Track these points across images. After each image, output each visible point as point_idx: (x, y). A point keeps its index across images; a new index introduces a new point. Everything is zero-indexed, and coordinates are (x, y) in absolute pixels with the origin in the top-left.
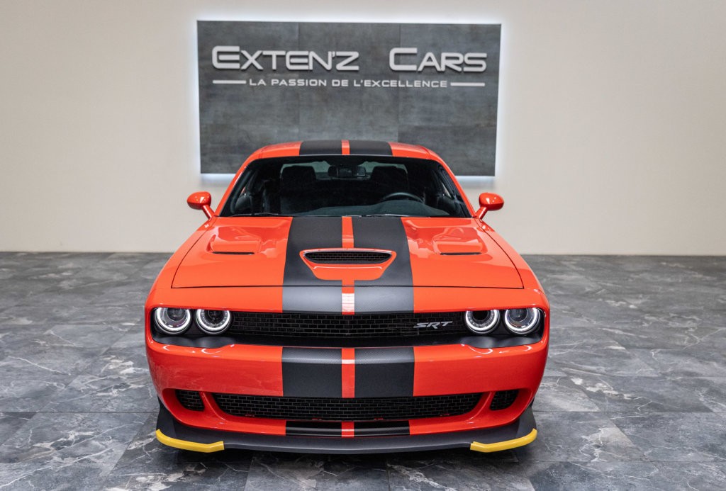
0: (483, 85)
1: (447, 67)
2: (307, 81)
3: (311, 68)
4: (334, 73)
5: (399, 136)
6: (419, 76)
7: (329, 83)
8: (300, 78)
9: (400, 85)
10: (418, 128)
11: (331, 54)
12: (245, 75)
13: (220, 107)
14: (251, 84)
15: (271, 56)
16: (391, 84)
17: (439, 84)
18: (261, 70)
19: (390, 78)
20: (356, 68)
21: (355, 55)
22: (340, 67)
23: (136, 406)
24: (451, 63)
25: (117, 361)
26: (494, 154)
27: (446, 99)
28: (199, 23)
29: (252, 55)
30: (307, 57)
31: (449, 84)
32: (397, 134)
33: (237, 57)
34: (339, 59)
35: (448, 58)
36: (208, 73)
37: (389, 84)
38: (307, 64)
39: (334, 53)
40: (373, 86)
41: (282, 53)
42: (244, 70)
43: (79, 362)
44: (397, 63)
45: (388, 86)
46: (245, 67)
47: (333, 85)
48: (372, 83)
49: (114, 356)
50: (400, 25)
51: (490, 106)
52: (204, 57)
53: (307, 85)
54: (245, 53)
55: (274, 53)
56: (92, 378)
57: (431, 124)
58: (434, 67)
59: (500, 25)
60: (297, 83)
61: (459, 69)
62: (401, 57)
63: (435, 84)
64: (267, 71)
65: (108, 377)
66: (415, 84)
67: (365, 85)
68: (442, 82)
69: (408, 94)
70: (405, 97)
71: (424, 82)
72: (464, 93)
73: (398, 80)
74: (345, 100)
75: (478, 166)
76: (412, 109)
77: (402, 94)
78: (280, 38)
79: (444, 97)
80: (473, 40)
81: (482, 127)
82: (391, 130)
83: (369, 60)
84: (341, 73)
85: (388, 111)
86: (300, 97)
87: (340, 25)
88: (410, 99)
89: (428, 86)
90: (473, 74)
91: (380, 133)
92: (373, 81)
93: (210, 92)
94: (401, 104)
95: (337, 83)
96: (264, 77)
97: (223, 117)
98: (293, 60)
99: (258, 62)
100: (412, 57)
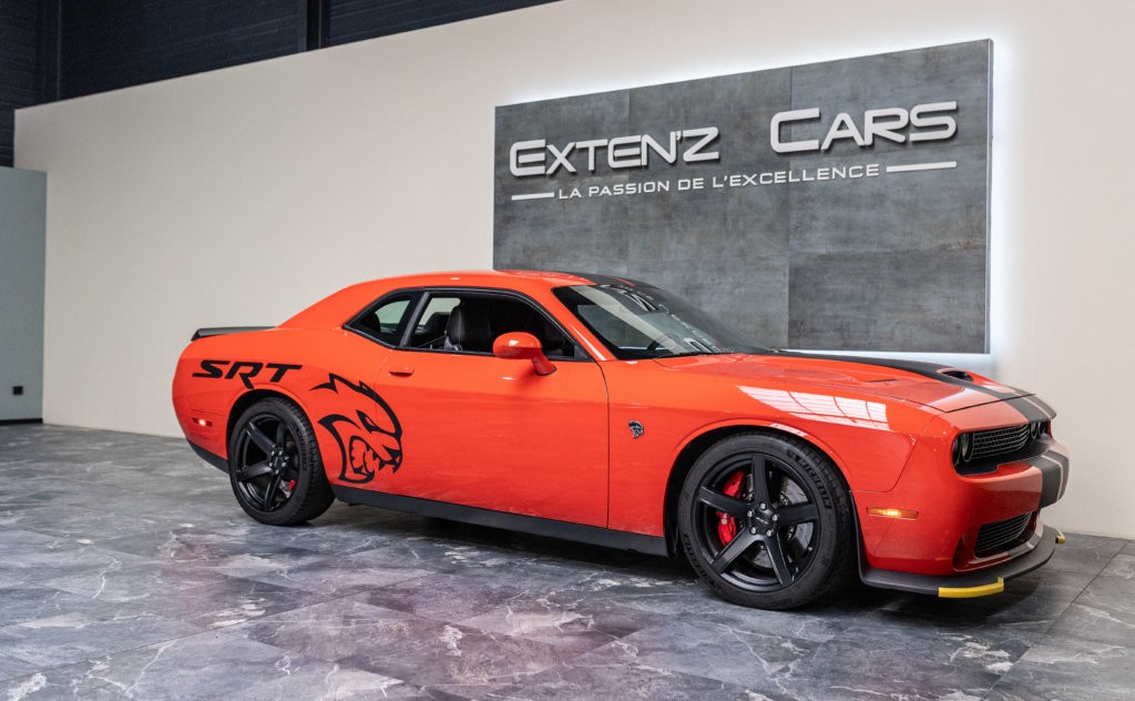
0: (953, 164)
1: (874, 136)
2: (640, 185)
3: (645, 162)
4: (680, 168)
5: (790, 274)
6: (826, 159)
7: (674, 185)
8: (631, 181)
9: (791, 180)
10: (827, 258)
11: (674, 136)
12: (554, 183)
13: (519, 237)
14: (561, 197)
15: (587, 150)
16: (776, 177)
17: (864, 171)
18: (573, 173)
19: (774, 167)
20: (714, 155)
21: (712, 132)
22: (689, 156)
24: (883, 129)
27: (878, 199)
28: (498, 110)
29: (561, 151)
30: (638, 144)
31: (883, 171)
32: (787, 272)
33: (541, 157)
34: (690, 144)
35: (876, 119)
36: (506, 185)
37: (773, 178)
38: (639, 156)
39: (679, 133)
40: (746, 184)
41: (604, 142)
42: (551, 176)
44: (783, 138)
45: (770, 182)
46: (551, 171)
47: (680, 188)
48: (743, 180)
50: (792, 70)
51: (969, 207)
52: (501, 161)
53: (640, 191)
54: (552, 148)
55: (591, 144)
57: (850, 249)
58: (851, 139)
59: (991, 41)
60: (625, 191)
61: (900, 138)
62: (794, 128)
63: (854, 172)
64: (582, 174)
66: (819, 174)
67: (732, 185)
68: (868, 166)
69: (806, 195)
70: (800, 202)
71: (834, 170)
72: (915, 185)
73: (787, 171)
74: (699, 213)
75: (946, 333)
76: (814, 223)
77: (794, 194)
78: (603, 119)
79: (873, 195)
80: (929, 79)
81: (953, 251)
82: (776, 263)
83: (738, 139)
84: (692, 167)
85: (770, 228)
86: (630, 213)
87: (692, 84)
88: (810, 204)
89: (843, 176)
90: (931, 146)
91: (758, 269)
92: (745, 176)
93: (509, 214)
94: (794, 215)
95: (686, 184)
96: (577, 184)
97: (524, 252)
98: (619, 153)
99: (571, 163)
100: (812, 126)
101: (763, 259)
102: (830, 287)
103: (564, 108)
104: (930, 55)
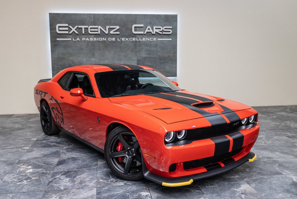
0: (171, 39)
1: (156, 32)
2: (98, 38)
3: (99, 33)
4: (109, 35)
5: (137, 61)
6: (145, 36)
7: (107, 39)
9: (137, 40)
10: (145, 58)
11: (107, 27)
12: (71, 36)
13: (60, 50)
14: (73, 40)
15: (82, 28)
16: (133, 39)
17: (153, 39)
18: (77, 34)
19: (133, 37)
20: (118, 33)
21: (118, 27)
22: (112, 32)
23: (36, 188)
24: (157, 31)
25: (24, 166)
26: (176, 68)
27: (156, 45)
28: (50, 14)
29: (73, 28)
30: (97, 28)
31: (157, 40)
33: (67, 29)
34: (111, 29)
35: (156, 28)
36: (54, 36)
37: (132, 39)
38: (97, 31)
39: (109, 27)
40: (126, 40)
41: (87, 27)
42: (70, 34)
43: (6, 168)
44: (135, 31)
45: (132, 40)
46: (70, 33)
47: (109, 40)
48: (125, 39)
49: (22, 164)
50: (136, 15)
51: (174, 48)
52: (52, 28)
53: (98, 40)
54: (70, 27)
55: (83, 27)
56: (13, 176)
57: (150, 56)
58: (151, 32)
59: (177, 15)
60: (93, 39)
61: (161, 33)
62: (137, 28)
63: (151, 39)
64: (80, 34)
65: (21, 175)
66: (143, 39)
67: (122, 40)
68: (154, 38)
69: (140, 44)
71: (147, 39)
72: (163, 43)
73: (136, 38)
74: (114, 46)
75: (170, 73)
76: (142, 50)
77: (138, 43)
78: (86, 20)
80: (166, 21)
81: (171, 57)
82: (134, 59)
83: (124, 30)
84: (112, 35)
85: (132, 51)
86: (95, 45)
87: (111, 15)
88: (141, 46)
89: (149, 40)
90: (167, 35)
91: (129, 60)
92: (126, 38)
93: (56, 43)
94: (138, 48)
95: (110, 39)
96: (79, 37)
97: (62, 54)
98: (92, 30)
99: (76, 31)
100: (141, 28)
101: (131, 57)
103: (73, 16)
104: (166, 16)
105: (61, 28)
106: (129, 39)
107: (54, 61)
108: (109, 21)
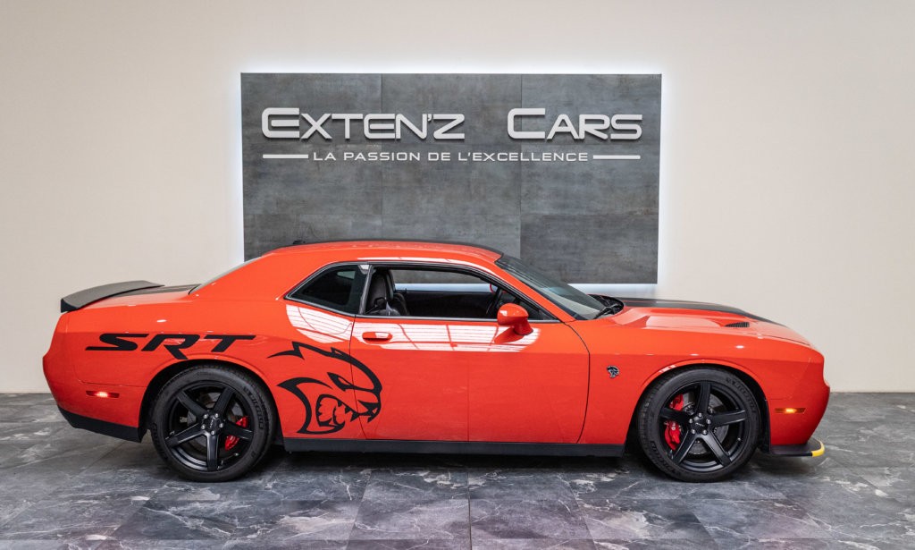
0: (638, 157)
1: (587, 133)
2: (393, 154)
3: (399, 136)
4: (430, 143)
5: (522, 229)
6: (549, 146)
7: (424, 156)
8: (384, 150)
9: (522, 159)
10: (549, 218)
11: (425, 118)
12: (306, 146)
13: (271, 191)
14: (315, 159)
15: (343, 120)
16: (510, 157)
17: (577, 157)
18: (328, 140)
19: (509, 149)
20: (462, 136)
21: (459, 118)
22: (438, 134)
24: (592, 128)
26: (655, 253)
27: (587, 177)
28: (244, 76)
29: (316, 120)
30: (393, 121)
31: (590, 158)
32: (519, 227)
33: (296, 123)
34: (438, 125)
35: (588, 121)
36: (255, 145)
37: (508, 157)
38: (392, 131)
39: (430, 116)
40: (485, 160)
41: (359, 116)
42: (305, 140)
44: (518, 128)
45: (506, 160)
46: (306, 135)
47: (430, 159)
48: (484, 157)
50: (522, 77)
51: (648, 186)
52: (250, 122)
53: (393, 159)
54: (306, 116)
55: (347, 117)
57: (566, 212)
58: (570, 133)
59: (660, 76)
60: (379, 157)
61: (604, 136)
62: (524, 121)
63: (570, 157)
64: (337, 140)
66: (544, 157)
67: (474, 159)
68: (580, 154)
69: (534, 171)
70: (529, 176)
71: (555, 154)
72: (612, 169)
73: (520, 152)
74: (446, 180)
75: (633, 270)
76: (539, 192)
77: (524, 170)
78: (356, 95)
79: (584, 175)
80: (623, 97)
81: (637, 216)
82: (511, 220)
83: (479, 125)
84: (440, 143)
85: (506, 195)
86: (384, 176)
87: (439, 77)
88: (537, 178)
89: (562, 159)
90: (623, 143)
91: (496, 224)
92: (485, 154)
93: (259, 170)
94: (525, 185)
95: (435, 156)
96: (333, 149)
97: (277, 203)
98: (374, 126)
99: (325, 130)
100: (538, 120)
101: (501, 217)
102: (552, 239)
103: (317, 82)
104: (623, 79)
105: (276, 120)
106: (495, 157)
107: (253, 226)
108: (430, 96)
